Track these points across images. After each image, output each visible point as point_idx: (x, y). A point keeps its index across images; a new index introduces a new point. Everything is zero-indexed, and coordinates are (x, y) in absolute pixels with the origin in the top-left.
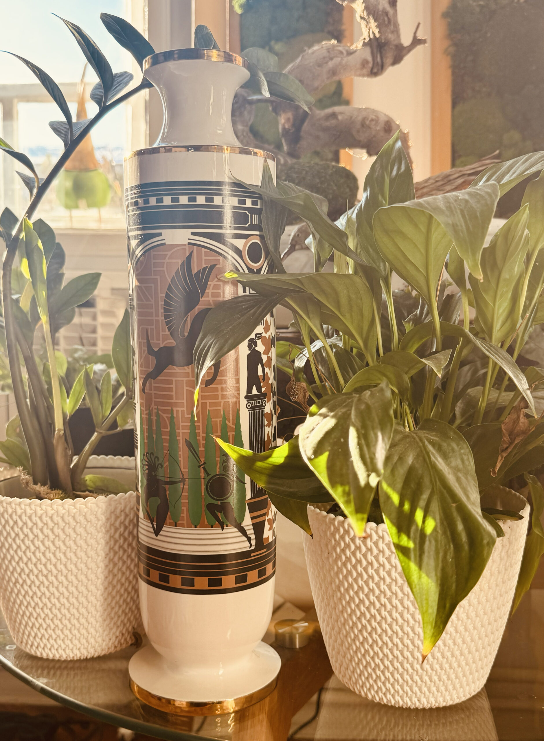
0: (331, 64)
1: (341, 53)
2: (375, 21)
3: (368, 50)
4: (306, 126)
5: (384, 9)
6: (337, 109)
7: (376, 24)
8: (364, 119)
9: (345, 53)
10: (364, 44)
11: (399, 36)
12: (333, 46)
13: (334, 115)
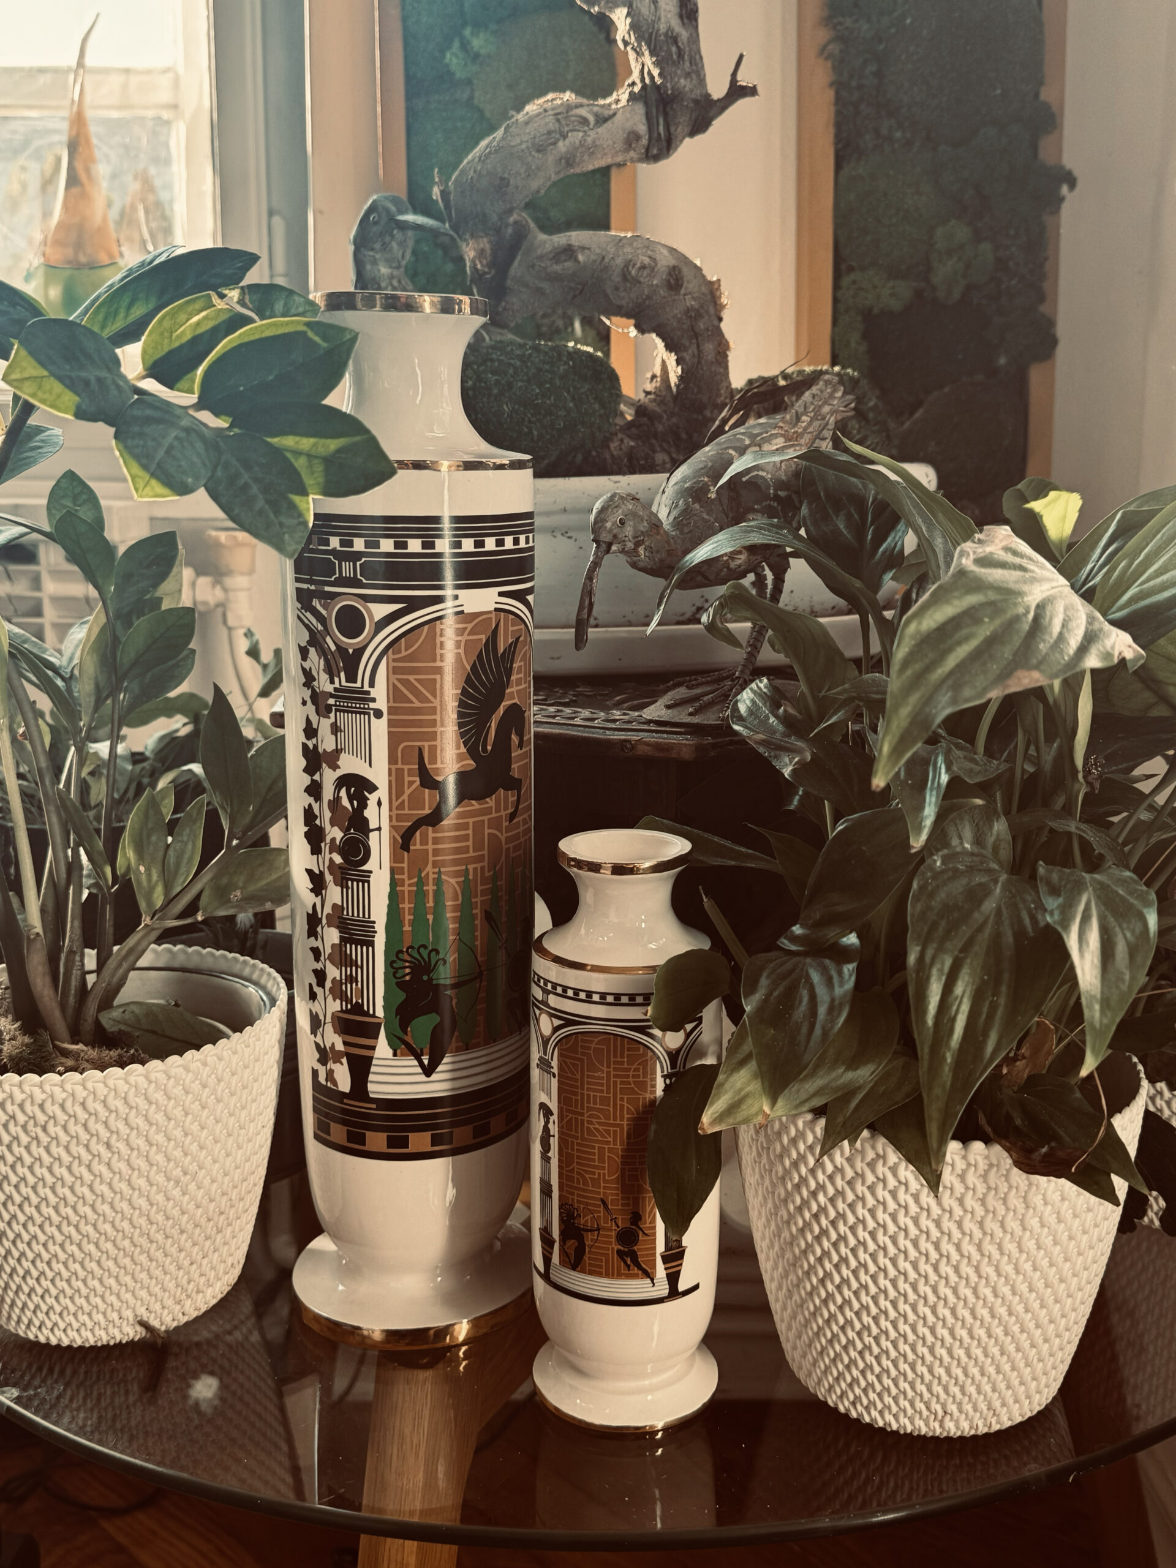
0: (562, 146)
1: (584, 121)
2: (652, 54)
3: (640, 109)
4: (516, 268)
5: (670, 29)
6: (577, 237)
7: (654, 59)
8: (628, 264)
9: (592, 119)
10: (633, 97)
11: (702, 81)
12: (569, 107)
13: (569, 251)
